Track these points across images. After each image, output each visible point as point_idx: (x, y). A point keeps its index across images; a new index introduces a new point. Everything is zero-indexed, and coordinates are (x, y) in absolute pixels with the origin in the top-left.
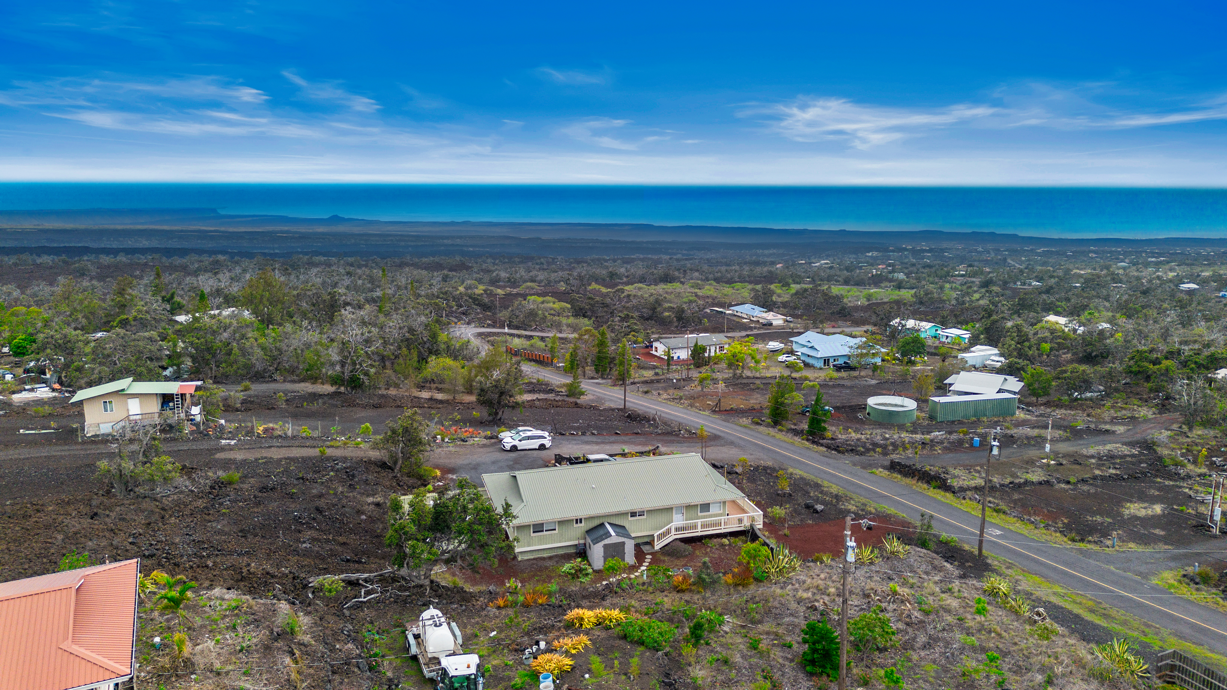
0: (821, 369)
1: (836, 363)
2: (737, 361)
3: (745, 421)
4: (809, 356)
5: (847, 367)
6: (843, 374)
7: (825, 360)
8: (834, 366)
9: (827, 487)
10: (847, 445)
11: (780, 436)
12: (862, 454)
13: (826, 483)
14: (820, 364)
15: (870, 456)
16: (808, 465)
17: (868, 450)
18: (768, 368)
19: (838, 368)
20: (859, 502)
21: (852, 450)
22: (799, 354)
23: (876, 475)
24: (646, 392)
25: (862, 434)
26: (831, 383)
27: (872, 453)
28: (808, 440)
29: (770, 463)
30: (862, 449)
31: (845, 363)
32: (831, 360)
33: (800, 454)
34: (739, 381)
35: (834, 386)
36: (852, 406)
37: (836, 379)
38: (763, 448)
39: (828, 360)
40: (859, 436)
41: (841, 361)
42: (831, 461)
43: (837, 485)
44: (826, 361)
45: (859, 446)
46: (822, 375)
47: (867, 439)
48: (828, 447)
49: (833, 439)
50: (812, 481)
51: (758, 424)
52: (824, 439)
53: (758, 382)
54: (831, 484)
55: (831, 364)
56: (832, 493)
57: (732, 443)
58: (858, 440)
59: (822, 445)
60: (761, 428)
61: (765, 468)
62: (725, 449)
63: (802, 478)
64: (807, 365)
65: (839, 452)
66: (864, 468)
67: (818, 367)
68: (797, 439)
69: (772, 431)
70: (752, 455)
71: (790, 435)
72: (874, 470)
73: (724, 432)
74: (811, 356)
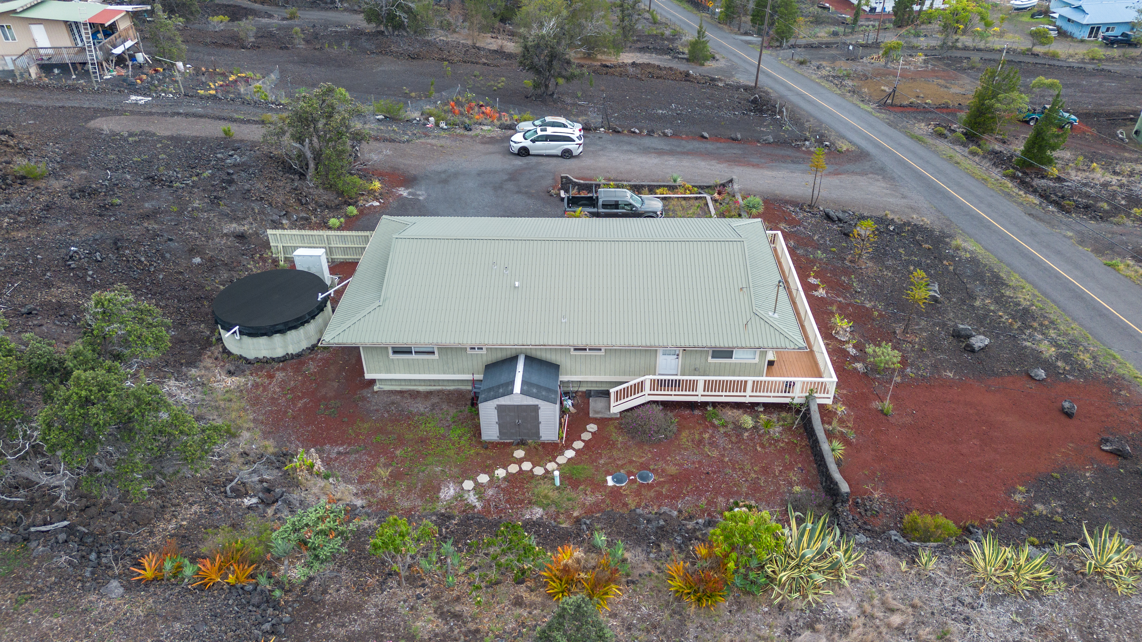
0: (1082, 41)
1: (1110, 33)
2: (957, 22)
3: (922, 128)
4: (1069, 20)
5: (1126, 41)
6: (1115, 52)
7: (1093, 28)
8: (1104, 38)
9: (1014, 288)
10: (1081, 194)
11: (969, 164)
12: (1103, 217)
13: (1014, 280)
14: (1084, 34)
15: (1117, 224)
16: (997, 232)
17: (1116, 210)
18: (1001, 35)
19: (1110, 42)
20: (1066, 334)
21: (1087, 207)
22: (1056, 15)
23: (1118, 271)
24: (802, 63)
25: (1115, 173)
26: (1090, 67)
27: (1122, 218)
28: (1013, 177)
29: (927, 220)
30: (1106, 206)
31: (1123, 34)
32: (1103, 29)
33: (990, 205)
34: (949, 54)
35: (1092, 74)
36: (1113, 114)
37: (1100, 60)
38: (929, 186)
39: (1098, 28)
40: (1109, 177)
41: (1117, 32)
42: (1041, 227)
43: (1035, 286)
44: (1094, 30)
45: (1102, 200)
46: (1081, 51)
47: (1121, 186)
48: (1044, 195)
49: (1059, 179)
50: (991, 270)
51: (941, 135)
52: (1043, 177)
53: (976, 58)
54: (1023, 283)
55: (1101, 35)
56: (1018, 304)
57: (881, 172)
58: (1105, 185)
59: (1035, 191)
60: (943, 146)
61: (917, 229)
62: (862, 181)
63: (974, 261)
64: (1062, 33)
65: (1062, 208)
66: (1098, 251)
67: (1080, 38)
68: (996, 174)
69: (958, 152)
70: (904, 197)
71: (986, 164)
72: (1117, 261)
73: (878, 146)
74: (1073, 22)
